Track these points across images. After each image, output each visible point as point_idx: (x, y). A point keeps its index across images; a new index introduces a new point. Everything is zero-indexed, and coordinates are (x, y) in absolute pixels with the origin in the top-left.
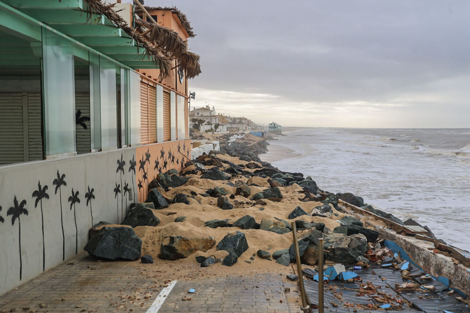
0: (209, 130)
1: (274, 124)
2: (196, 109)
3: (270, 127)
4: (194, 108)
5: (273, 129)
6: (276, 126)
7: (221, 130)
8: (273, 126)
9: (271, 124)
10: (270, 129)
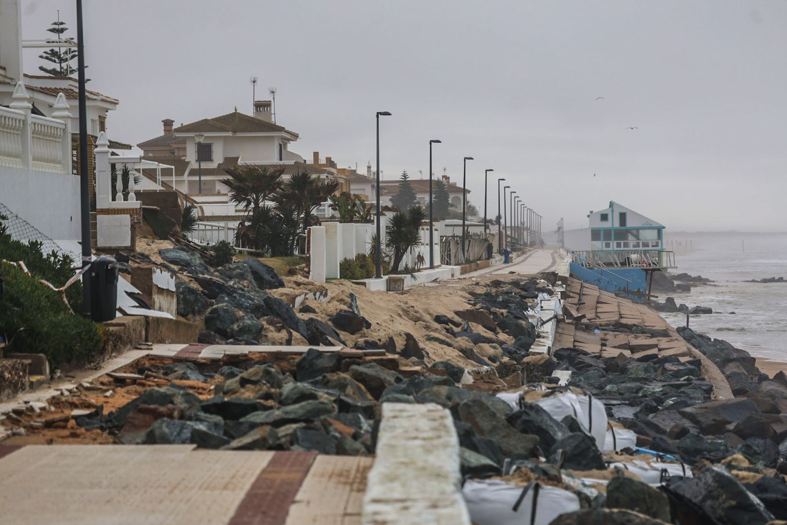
0: (361, 257)
1: (623, 217)
2: (176, 126)
3: (596, 234)
4: (168, 123)
5: (613, 245)
6: (630, 223)
7: (421, 259)
8: (617, 224)
9: (604, 217)
10: (599, 245)
